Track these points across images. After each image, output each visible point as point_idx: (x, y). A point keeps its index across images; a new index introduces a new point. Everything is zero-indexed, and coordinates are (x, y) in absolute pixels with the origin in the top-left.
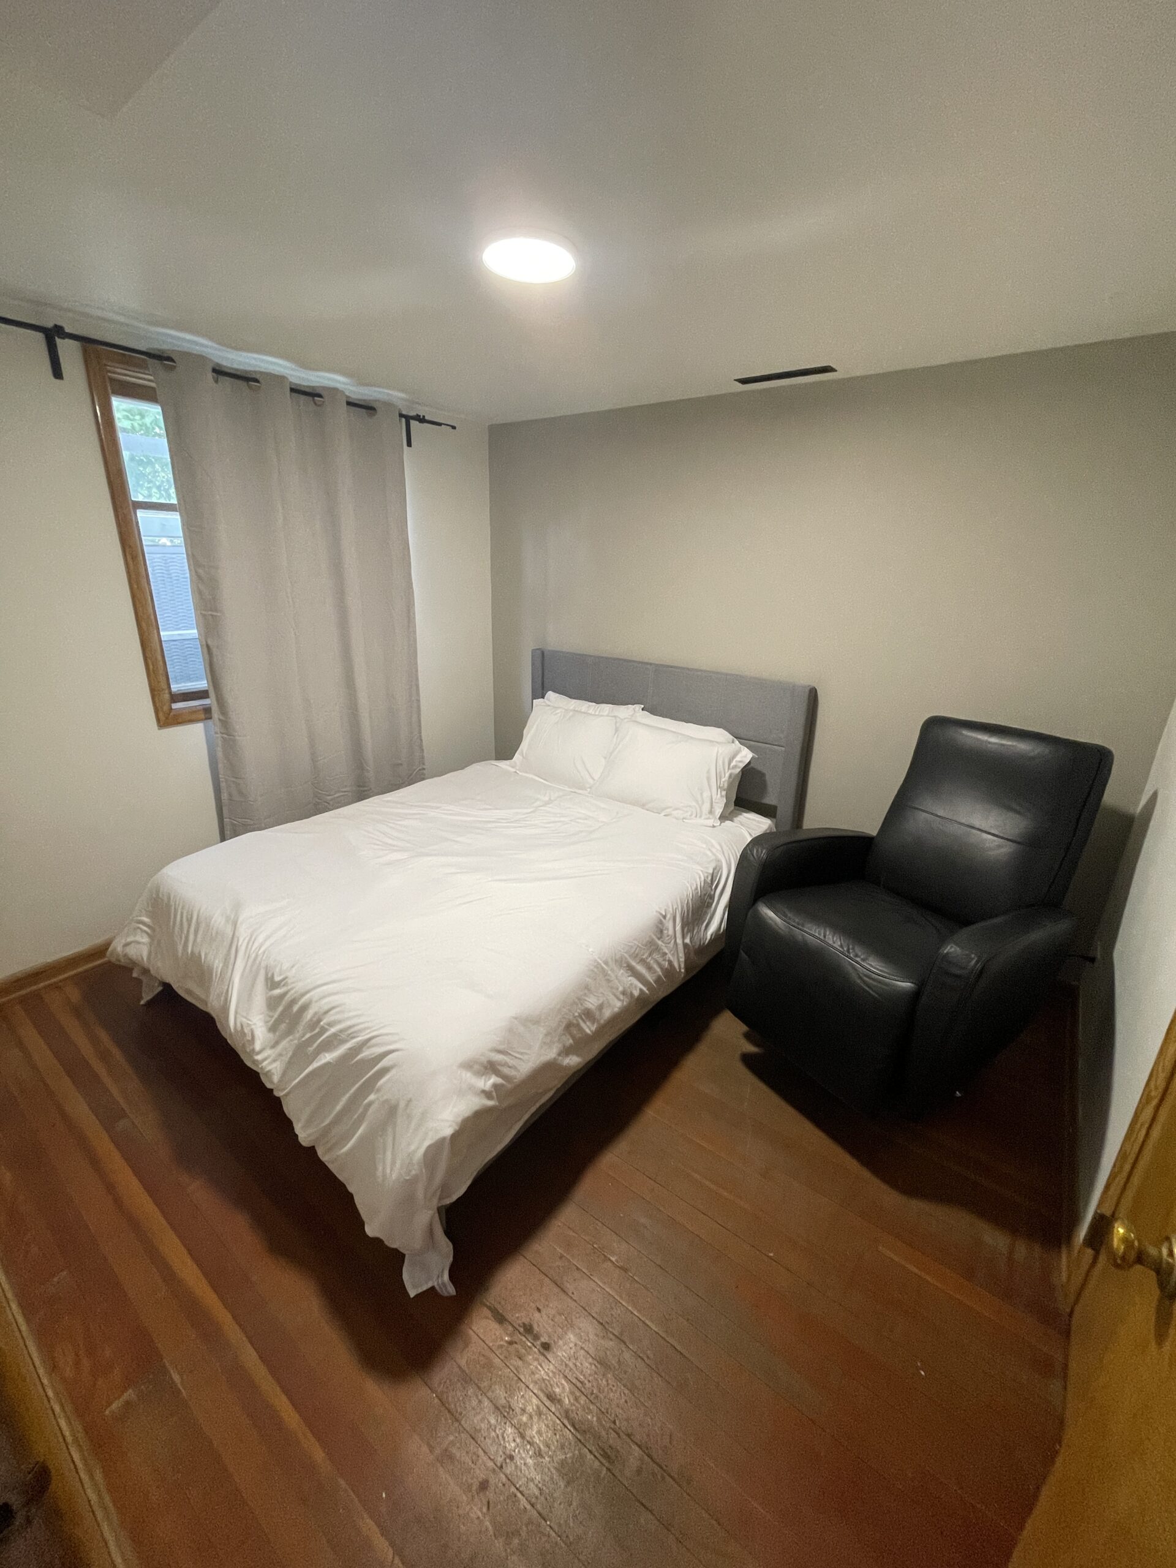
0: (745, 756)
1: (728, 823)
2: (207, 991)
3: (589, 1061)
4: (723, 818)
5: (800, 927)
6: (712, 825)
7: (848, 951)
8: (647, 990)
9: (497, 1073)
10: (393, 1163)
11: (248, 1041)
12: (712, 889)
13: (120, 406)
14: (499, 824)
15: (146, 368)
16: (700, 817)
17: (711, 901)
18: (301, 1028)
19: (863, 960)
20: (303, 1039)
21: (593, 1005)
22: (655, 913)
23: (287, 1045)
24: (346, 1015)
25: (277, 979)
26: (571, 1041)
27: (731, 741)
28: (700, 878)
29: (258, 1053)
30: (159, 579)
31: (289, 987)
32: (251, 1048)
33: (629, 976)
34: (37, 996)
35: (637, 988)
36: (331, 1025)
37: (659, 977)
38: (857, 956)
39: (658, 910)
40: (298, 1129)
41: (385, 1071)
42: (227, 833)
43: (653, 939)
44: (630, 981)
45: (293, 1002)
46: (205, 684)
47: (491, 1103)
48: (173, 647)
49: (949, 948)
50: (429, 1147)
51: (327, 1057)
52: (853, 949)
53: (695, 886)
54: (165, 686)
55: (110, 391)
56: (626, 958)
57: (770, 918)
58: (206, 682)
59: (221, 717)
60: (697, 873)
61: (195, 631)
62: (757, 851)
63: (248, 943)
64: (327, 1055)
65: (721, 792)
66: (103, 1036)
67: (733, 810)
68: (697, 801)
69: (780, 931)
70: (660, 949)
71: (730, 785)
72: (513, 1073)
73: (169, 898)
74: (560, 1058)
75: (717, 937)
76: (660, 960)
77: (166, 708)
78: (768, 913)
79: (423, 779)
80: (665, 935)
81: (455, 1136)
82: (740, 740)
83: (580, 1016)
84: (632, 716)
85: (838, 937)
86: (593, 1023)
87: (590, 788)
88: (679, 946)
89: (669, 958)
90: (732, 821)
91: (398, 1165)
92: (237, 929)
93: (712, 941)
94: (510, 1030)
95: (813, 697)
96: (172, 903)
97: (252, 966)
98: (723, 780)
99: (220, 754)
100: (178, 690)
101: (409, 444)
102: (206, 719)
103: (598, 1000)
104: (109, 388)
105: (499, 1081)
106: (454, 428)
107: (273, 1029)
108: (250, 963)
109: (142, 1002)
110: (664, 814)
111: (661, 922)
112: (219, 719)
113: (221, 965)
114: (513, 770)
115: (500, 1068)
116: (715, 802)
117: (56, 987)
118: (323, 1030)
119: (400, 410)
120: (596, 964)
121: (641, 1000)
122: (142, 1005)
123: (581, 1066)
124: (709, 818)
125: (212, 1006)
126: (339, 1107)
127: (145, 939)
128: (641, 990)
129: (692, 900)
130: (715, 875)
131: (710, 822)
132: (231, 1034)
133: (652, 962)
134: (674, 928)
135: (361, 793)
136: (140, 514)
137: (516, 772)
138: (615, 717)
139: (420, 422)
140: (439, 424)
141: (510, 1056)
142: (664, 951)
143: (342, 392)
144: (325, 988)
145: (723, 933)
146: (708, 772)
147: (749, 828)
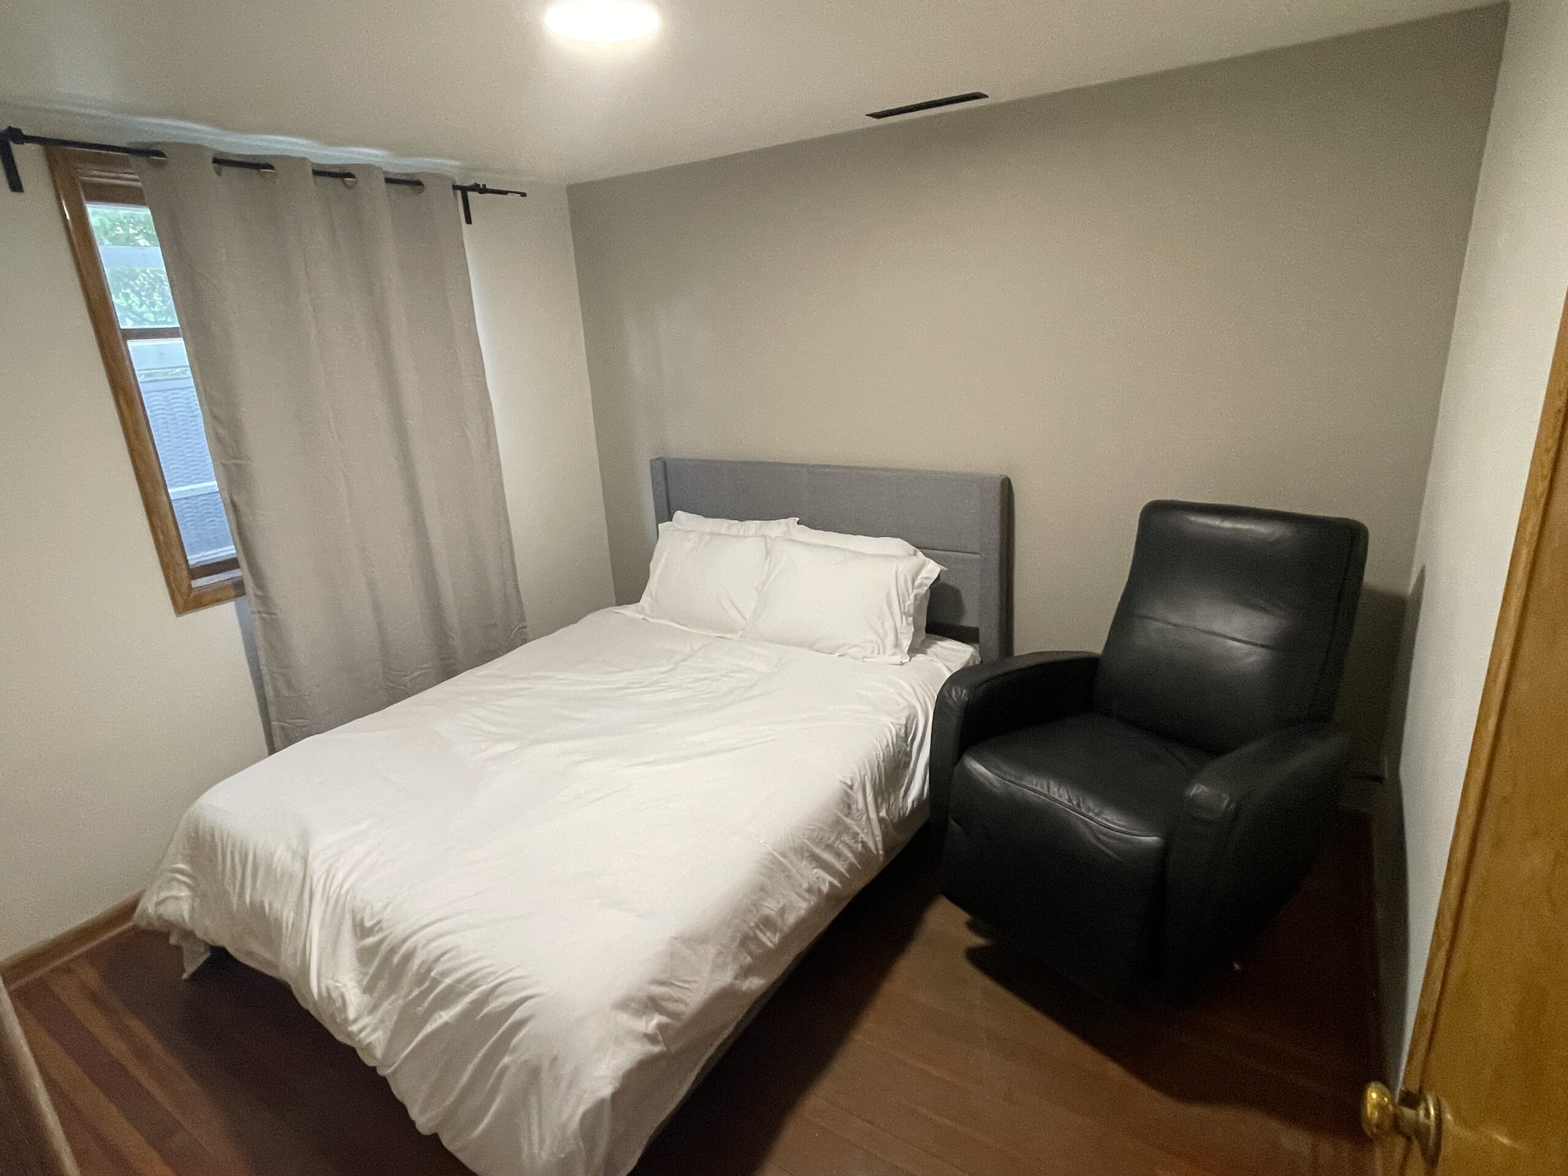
0: (932, 570)
1: (920, 657)
2: (277, 952)
3: (774, 983)
4: (913, 650)
5: (1018, 781)
6: (899, 663)
7: (1078, 805)
8: (839, 883)
9: (661, 1010)
10: (542, 1141)
11: (339, 1009)
12: (907, 745)
13: (98, 214)
14: (631, 691)
15: (129, 166)
16: (884, 653)
17: (908, 759)
18: (406, 982)
19: (1098, 814)
20: (411, 997)
21: (772, 910)
22: (838, 783)
23: (391, 1006)
24: (463, 960)
25: (368, 924)
26: (749, 959)
27: (912, 553)
28: (891, 732)
29: (355, 1021)
30: (160, 421)
31: (384, 933)
32: (343, 1017)
33: (815, 868)
34: (42, 985)
35: (826, 881)
36: (445, 974)
37: (852, 864)
38: (1089, 810)
39: (843, 780)
40: (414, 1113)
41: (521, 1024)
42: (278, 741)
43: (838, 817)
44: (816, 873)
45: (392, 951)
46: (232, 549)
47: (656, 1049)
48: (185, 506)
49: (1195, 788)
50: (585, 1115)
51: (445, 1016)
52: (1084, 802)
53: (885, 743)
54: (182, 561)
55: (83, 196)
56: (807, 845)
57: (982, 775)
58: (233, 547)
59: (259, 593)
60: (886, 726)
61: (215, 483)
62: (957, 692)
63: (326, 880)
64: (443, 1013)
65: (907, 619)
66: (136, 1025)
67: (925, 639)
68: (878, 634)
69: (994, 790)
70: (850, 828)
71: (917, 609)
72: (681, 1008)
73: (213, 836)
74: (738, 982)
75: (920, 802)
76: (851, 842)
77: (184, 589)
78: (977, 767)
79: (525, 641)
80: (854, 811)
81: (615, 1095)
82: (924, 550)
83: (757, 926)
84: (785, 532)
85: (1065, 790)
86: (775, 933)
87: (743, 629)
88: (873, 823)
89: (862, 838)
90: (925, 654)
91: (548, 1142)
92: (308, 864)
93: (913, 810)
94: (672, 954)
95: (1007, 489)
96: (217, 839)
97: (335, 908)
98: (908, 603)
99: (260, 641)
100: (197, 563)
101: (469, 221)
102: (237, 596)
103: (779, 903)
104: (82, 193)
105: (664, 1019)
106: (523, 195)
107: (368, 990)
108: (330, 910)
109: (185, 976)
110: (838, 654)
111: (847, 795)
112: (256, 595)
113: (292, 915)
114: (641, 617)
115: (664, 1004)
116: (901, 633)
117: (67, 970)
118: (436, 982)
119: (454, 181)
120: (770, 857)
121: (832, 896)
122: (185, 980)
123: (764, 990)
124: (894, 654)
125: (285, 968)
126: (465, 1079)
127: (185, 893)
128: (831, 884)
129: (884, 761)
130: (909, 726)
131: (897, 659)
132: (315, 1004)
133: (840, 846)
134: (863, 800)
135: (448, 671)
136: (132, 344)
137: (644, 619)
138: (764, 536)
139: (480, 193)
140: (505, 193)
141: (673, 987)
142: (854, 831)
143: (379, 169)
144: (432, 928)
145: (927, 798)
146: (888, 595)
147: (949, 660)
